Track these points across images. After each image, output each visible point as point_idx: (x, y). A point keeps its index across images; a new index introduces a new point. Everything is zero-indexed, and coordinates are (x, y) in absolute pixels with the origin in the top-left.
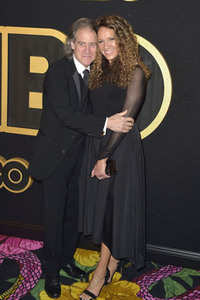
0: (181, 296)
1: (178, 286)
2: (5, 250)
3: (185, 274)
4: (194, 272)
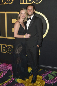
0: (53, 79)
1: (52, 76)
2: (8, 68)
3: (53, 73)
4: (56, 72)
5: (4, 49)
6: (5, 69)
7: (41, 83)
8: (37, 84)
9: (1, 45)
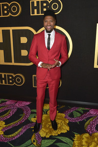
0: (79, 117)
1: (78, 113)
2: (18, 105)
3: (80, 109)
4: (83, 109)
5: (11, 79)
6: (13, 106)
7: (63, 122)
9: (7, 74)
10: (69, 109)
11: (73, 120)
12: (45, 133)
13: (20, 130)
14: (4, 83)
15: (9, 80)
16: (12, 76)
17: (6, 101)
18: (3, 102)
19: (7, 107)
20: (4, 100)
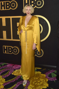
0: (56, 77)
1: (55, 74)
6: (12, 68)
7: (44, 80)
8: (40, 81)
9: (8, 46)
10: (49, 71)
11: (51, 79)
12: (32, 88)
13: (15, 85)
14: (6, 53)
15: (9, 50)
16: (11, 48)
17: (7, 65)
18: (5, 65)
19: (8, 69)
20: (6, 64)
